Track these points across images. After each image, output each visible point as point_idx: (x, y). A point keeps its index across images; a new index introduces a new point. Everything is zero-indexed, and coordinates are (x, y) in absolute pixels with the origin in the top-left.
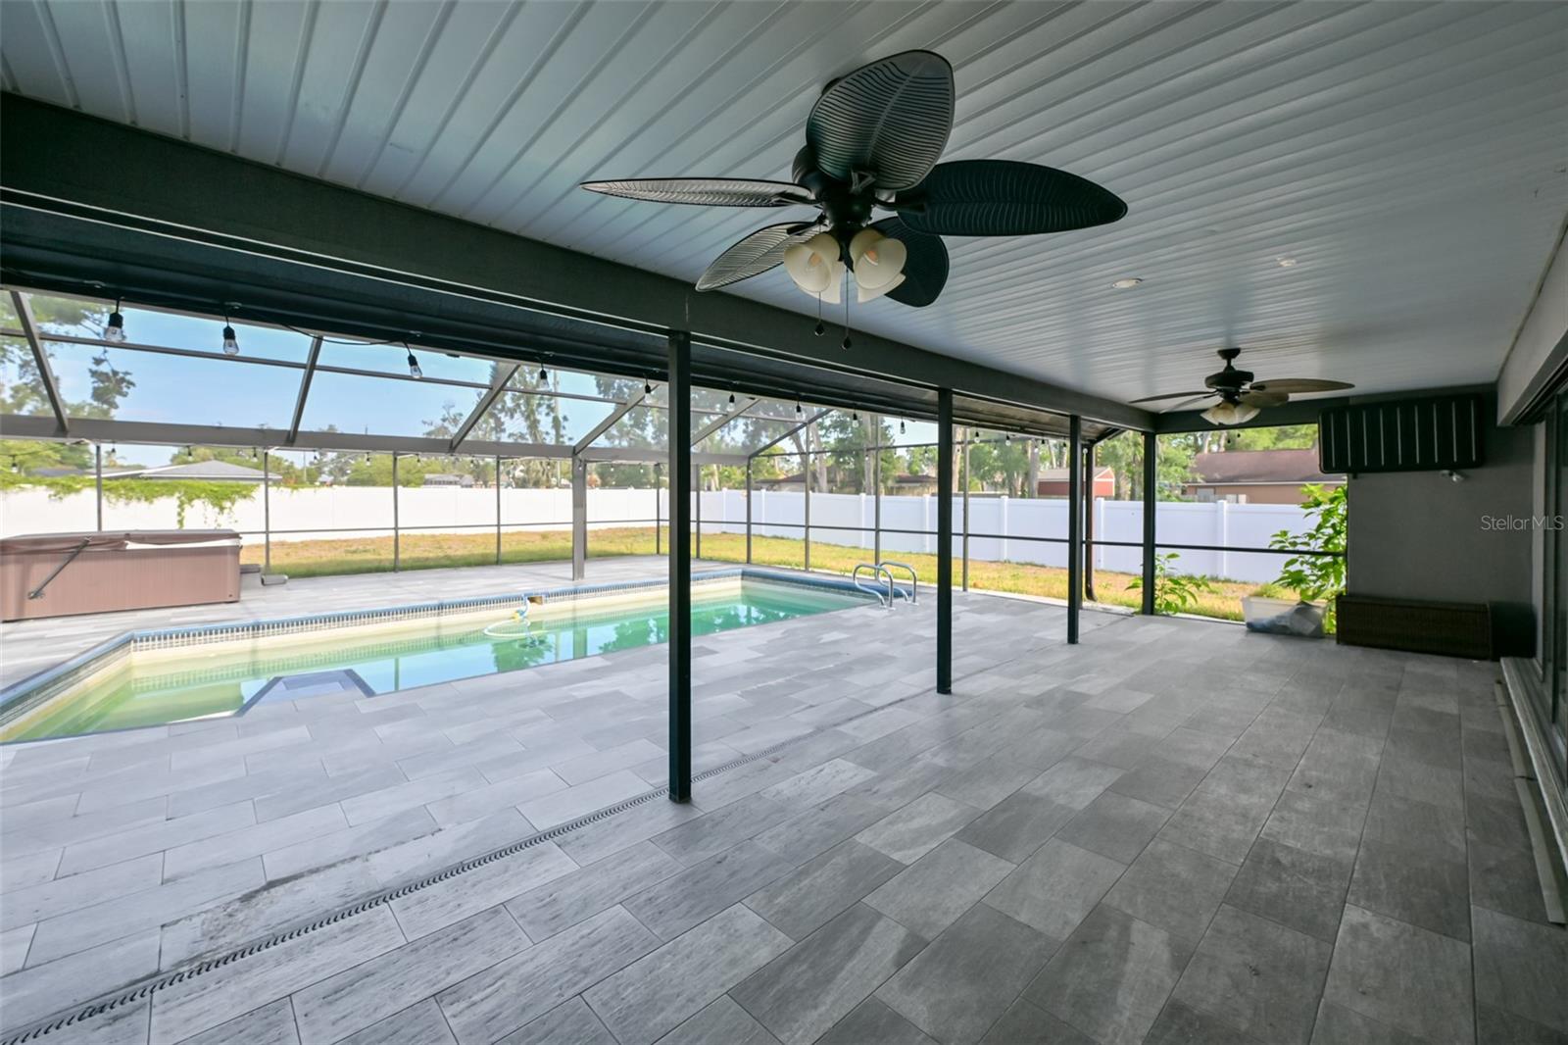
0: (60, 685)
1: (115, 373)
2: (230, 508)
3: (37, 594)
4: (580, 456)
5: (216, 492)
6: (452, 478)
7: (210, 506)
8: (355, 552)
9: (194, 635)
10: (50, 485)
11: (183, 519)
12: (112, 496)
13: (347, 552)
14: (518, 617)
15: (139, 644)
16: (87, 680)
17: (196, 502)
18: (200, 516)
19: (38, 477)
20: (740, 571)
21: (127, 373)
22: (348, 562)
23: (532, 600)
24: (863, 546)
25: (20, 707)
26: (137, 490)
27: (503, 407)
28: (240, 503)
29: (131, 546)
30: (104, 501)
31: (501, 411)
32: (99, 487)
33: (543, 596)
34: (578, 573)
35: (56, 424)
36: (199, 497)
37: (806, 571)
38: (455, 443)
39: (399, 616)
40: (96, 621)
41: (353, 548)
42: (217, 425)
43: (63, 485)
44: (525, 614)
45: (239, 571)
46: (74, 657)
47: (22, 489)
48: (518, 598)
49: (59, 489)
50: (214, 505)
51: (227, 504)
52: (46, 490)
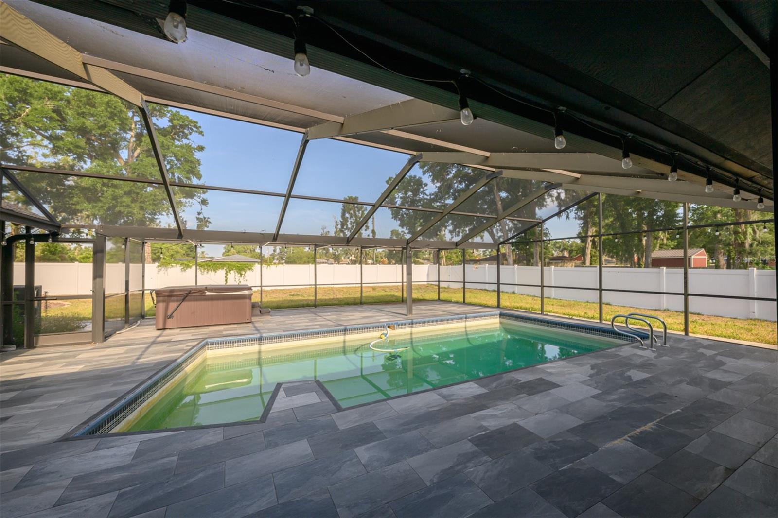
0: (174, 373)
1: (205, 218)
2: (244, 275)
3: (171, 316)
4: (410, 245)
5: (239, 267)
6: (324, 261)
7: (237, 274)
8: (293, 295)
9: (233, 342)
10: (182, 264)
11: (227, 279)
12: (202, 269)
13: (291, 295)
14: (383, 336)
15: (210, 346)
16: (186, 369)
17: (232, 272)
18: (233, 279)
19: (178, 261)
20: (499, 312)
21: (209, 218)
22: (292, 301)
23: (389, 327)
24: (553, 297)
25: (154, 389)
26: (211, 266)
27: (347, 227)
28: (248, 273)
29: (208, 293)
30: (199, 272)
31: (346, 229)
32: (197, 265)
33: (396, 325)
34: (409, 311)
35: (178, 233)
36: (233, 269)
37: (542, 314)
38: (349, 240)
39: (325, 334)
40: (193, 331)
41: (292, 293)
42: (244, 231)
43: (186, 264)
44: (387, 336)
45: (251, 306)
46: (181, 356)
47: (172, 266)
48: (383, 326)
49: (185, 266)
50: (238, 273)
51: (243, 273)
52: (180, 267)
